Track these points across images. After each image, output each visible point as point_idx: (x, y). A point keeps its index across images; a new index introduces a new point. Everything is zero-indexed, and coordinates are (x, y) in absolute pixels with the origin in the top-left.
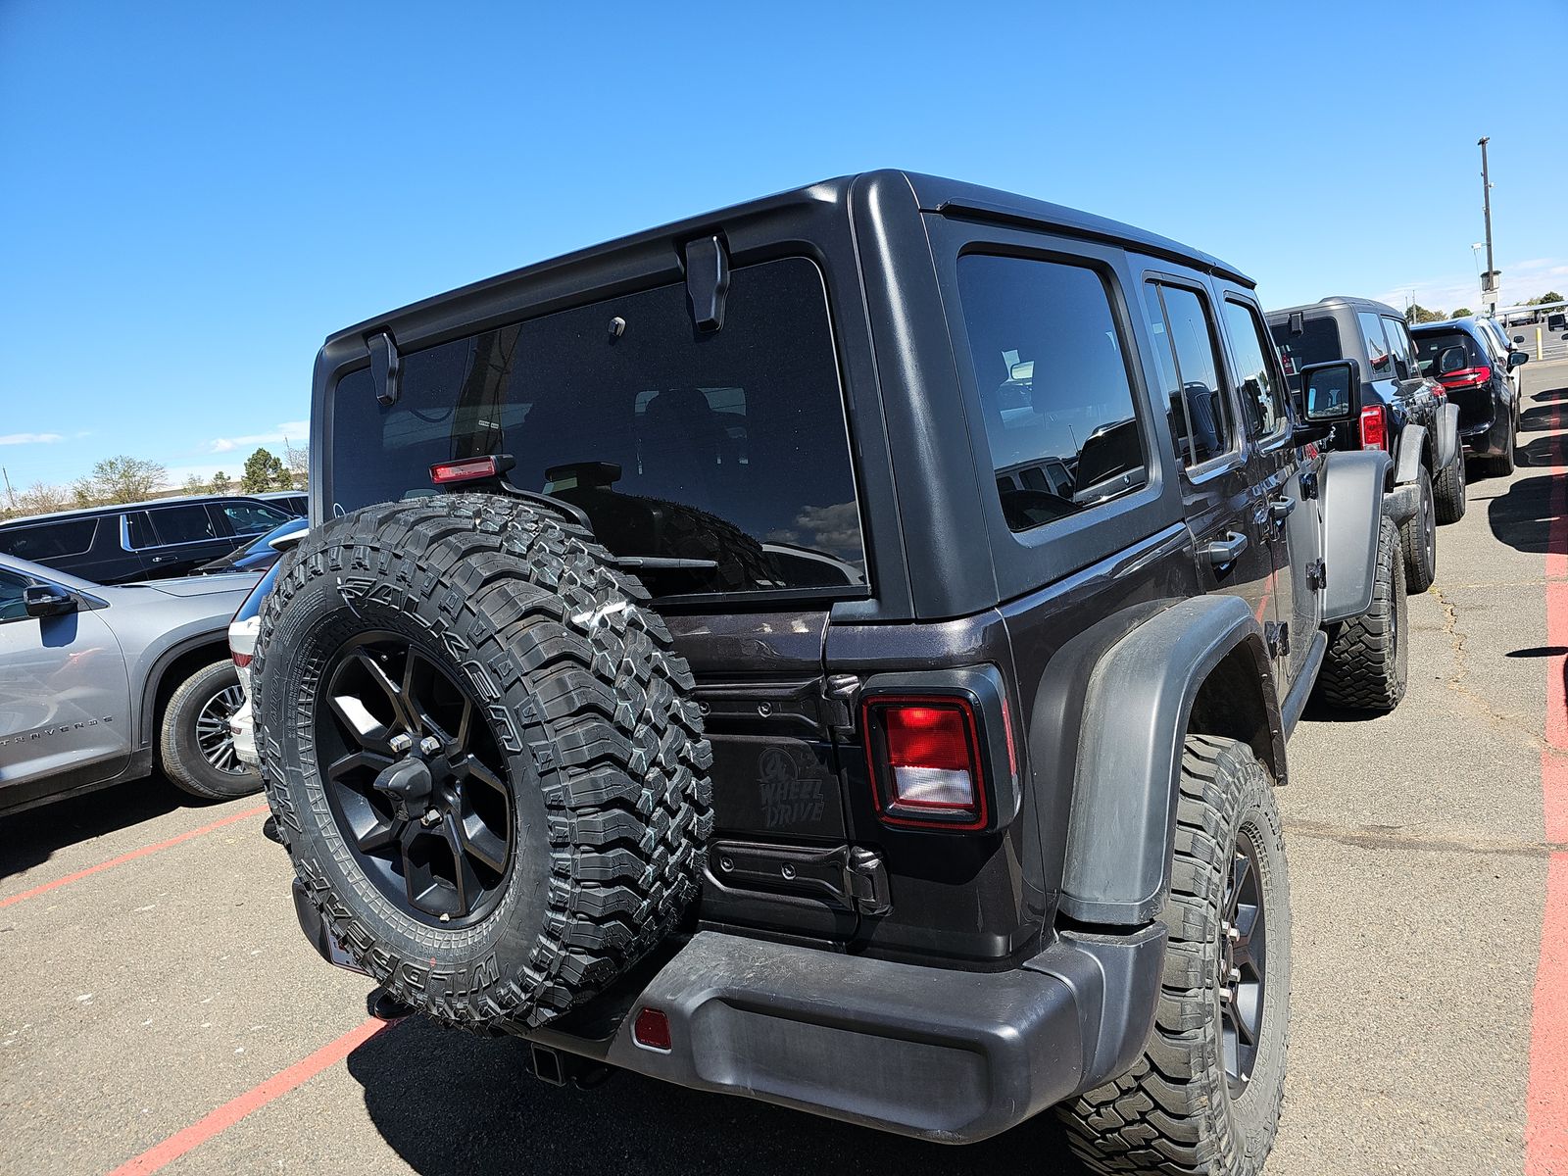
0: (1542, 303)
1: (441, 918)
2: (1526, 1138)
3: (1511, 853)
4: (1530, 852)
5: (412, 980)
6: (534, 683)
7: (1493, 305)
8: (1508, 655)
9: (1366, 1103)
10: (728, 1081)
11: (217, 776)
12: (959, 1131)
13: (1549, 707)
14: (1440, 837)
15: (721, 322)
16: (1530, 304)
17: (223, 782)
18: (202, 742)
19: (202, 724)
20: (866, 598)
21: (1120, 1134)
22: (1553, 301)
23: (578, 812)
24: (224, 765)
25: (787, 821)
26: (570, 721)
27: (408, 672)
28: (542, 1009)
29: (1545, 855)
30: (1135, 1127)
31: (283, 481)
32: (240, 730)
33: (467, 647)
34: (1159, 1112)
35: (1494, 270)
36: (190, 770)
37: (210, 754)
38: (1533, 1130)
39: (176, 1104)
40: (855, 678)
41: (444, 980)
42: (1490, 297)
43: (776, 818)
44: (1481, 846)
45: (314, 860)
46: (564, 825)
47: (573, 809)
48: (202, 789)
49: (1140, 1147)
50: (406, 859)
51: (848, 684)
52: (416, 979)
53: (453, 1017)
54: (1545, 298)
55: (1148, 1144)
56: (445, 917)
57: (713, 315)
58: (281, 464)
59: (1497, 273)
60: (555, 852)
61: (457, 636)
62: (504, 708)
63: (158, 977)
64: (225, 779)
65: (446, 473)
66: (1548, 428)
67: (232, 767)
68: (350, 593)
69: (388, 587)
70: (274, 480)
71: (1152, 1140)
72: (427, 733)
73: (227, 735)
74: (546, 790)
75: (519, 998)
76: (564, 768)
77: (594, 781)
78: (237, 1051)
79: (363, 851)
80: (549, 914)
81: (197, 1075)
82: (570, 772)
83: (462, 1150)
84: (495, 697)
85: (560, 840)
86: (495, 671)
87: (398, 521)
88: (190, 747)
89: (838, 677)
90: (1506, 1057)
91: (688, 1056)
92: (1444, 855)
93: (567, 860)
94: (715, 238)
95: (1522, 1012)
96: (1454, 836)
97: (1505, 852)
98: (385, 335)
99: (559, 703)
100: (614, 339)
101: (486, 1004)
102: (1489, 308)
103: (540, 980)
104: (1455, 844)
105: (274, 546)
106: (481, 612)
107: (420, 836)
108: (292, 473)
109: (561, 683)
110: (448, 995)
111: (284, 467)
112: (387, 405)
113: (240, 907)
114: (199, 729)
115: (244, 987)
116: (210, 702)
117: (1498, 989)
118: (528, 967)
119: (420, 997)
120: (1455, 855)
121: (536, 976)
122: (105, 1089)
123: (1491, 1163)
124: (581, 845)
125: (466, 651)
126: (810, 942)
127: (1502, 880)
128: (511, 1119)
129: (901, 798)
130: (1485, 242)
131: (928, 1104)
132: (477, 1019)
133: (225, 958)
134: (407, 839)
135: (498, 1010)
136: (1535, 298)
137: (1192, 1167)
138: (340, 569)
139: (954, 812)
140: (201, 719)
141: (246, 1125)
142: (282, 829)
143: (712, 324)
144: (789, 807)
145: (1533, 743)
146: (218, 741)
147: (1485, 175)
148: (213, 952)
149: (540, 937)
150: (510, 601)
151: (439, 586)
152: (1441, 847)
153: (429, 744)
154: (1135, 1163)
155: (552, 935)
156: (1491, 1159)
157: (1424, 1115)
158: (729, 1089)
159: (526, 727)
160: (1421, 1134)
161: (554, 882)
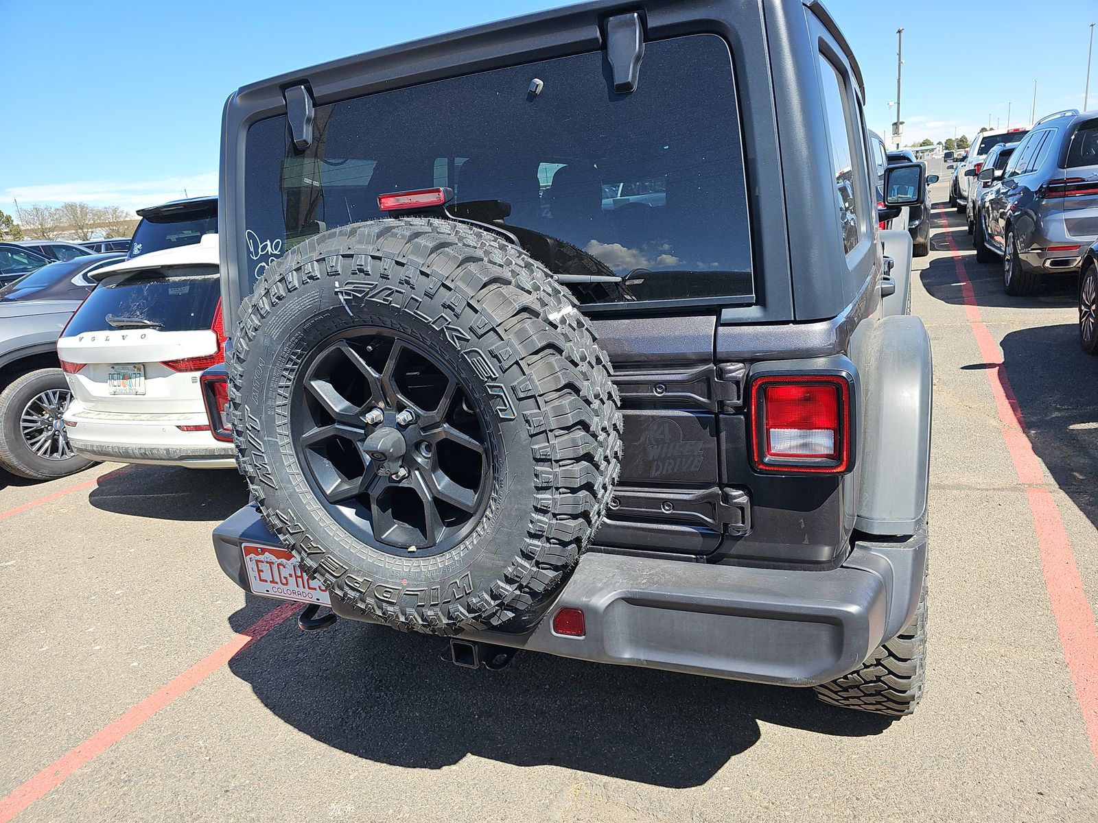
0: (921, 146)
1: (409, 550)
2: (1067, 661)
3: (1003, 490)
4: (1014, 489)
5: (384, 597)
6: (529, 365)
7: (898, 145)
8: (962, 368)
9: (965, 646)
10: (627, 656)
11: (40, 462)
12: (815, 677)
13: (997, 400)
14: (955, 481)
15: (635, 87)
16: (913, 146)
17: (45, 466)
18: (26, 434)
19: (25, 421)
20: (749, 305)
21: (859, 675)
22: (928, 145)
23: (561, 463)
24: (45, 453)
25: (670, 471)
26: (556, 395)
27: (391, 359)
28: (505, 612)
29: (1023, 490)
30: (871, 669)
31: (15, 235)
32: (76, 423)
33: (470, 338)
34: (892, 658)
35: (900, 121)
36: (18, 457)
37: (32, 444)
38: (1069, 655)
39: (94, 707)
40: (741, 365)
41: (417, 595)
42: (897, 140)
43: (661, 469)
44: (983, 486)
45: (289, 510)
46: (549, 473)
47: (557, 461)
48: (28, 472)
49: (871, 682)
50: (374, 507)
51: (737, 370)
52: (389, 596)
53: (421, 622)
54: (923, 143)
55: (879, 679)
56: (413, 548)
57: (630, 79)
58: (13, 221)
59: (902, 123)
60: (538, 494)
61: (459, 329)
62: (502, 385)
63: (40, 614)
64: (46, 464)
65: (390, 202)
66: (942, 227)
67: (52, 453)
68: (347, 294)
69: (391, 289)
70: (7, 233)
71: (881, 677)
72: (401, 408)
73: (45, 429)
74: (536, 447)
75: (489, 604)
76: (551, 431)
77: (574, 440)
78: (132, 665)
79: (332, 501)
80: (528, 540)
81: (105, 684)
82: (557, 434)
83: (346, 722)
84: (493, 376)
85: (544, 485)
86: (496, 357)
87: (395, 235)
88: (17, 439)
89: (728, 364)
90: (1040, 613)
91: (600, 641)
92: (962, 492)
93: (549, 499)
94: (636, 15)
95: (1040, 586)
96: (964, 481)
97: (998, 489)
98: (303, 87)
99: (549, 381)
100: (532, 96)
101: (458, 610)
102: (896, 146)
103: (511, 590)
104: (967, 486)
105: (92, 276)
106: (484, 309)
107: (388, 489)
108: (22, 228)
109: (550, 365)
110: (418, 606)
111: (15, 223)
112: (298, 151)
113: (93, 560)
114: (22, 424)
115: (119, 618)
116: (29, 404)
117: (1022, 573)
118: (502, 581)
119: (390, 609)
120: (969, 492)
121: (508, 587)
122: (25, 700)
123: (1051, 677)
124: (561, 488)
125: (468, 340)
126: (676, 557)
127: (1003, 507)
128: (377, 698)
129: (772, 452)
130: (896, 101)
131: (787, 661)
132: (444, 622)
133: (93, 598)
134: (376, 492)
135: (467, 614)
136: (917, 142)
137: (904, 692)
138: (339, 274)
139: (819, 460)
140: (23, 417)
141: (160, 718)
142: (255, 487)
143: (627, 87)
144: (672, 461)
145: (994, 423)
146: (37, 434)
147: (899, 55)
148: (81, 593)
149: (517, 558)
150: (506, 301)
151: (442, 288)
152: (959, 487)
153: (404, 417)
154: (863, 692)
155: (527, 556)
156: (1050, 675)
157: (1002, 651)
158: (626, 661)
159: (520, 400)
160: (1004, 663)
161: (536, 516)
